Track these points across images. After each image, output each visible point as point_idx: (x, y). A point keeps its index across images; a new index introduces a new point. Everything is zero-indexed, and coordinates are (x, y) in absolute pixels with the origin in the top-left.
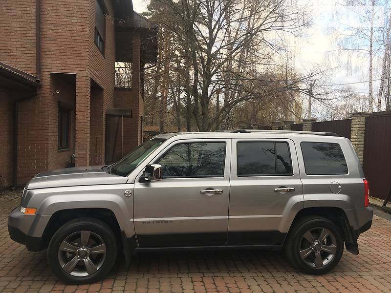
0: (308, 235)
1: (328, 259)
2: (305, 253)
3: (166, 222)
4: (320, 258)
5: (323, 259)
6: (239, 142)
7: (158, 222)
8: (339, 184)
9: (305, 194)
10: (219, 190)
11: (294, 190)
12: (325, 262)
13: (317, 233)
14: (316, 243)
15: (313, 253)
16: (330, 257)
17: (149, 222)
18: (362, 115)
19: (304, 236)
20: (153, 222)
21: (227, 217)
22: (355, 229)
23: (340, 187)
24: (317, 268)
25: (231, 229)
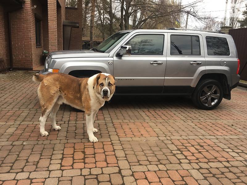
0: (206, 89)
1: (214, 102)
2: (203, 98)
3: (131, 79)
4: (210, 101)
5: (212, 102)
6: (172, 35)
7: (126, 79)
8: (225, 61)
9: (207, 66)
10: (161, 62)
11: (201, 63)
12: (213, 104)
13: (210, 88)
14: (209, 93)
15: (207, 99)
16: (216, 101)
17: (122, 79)
18: (227, 28)
19: (203, 89)
20: (124, 79)
21: (164, 78)
22: (231, 86)
23: (225, 62)
24: (208, 107)
25: (166, 84)
